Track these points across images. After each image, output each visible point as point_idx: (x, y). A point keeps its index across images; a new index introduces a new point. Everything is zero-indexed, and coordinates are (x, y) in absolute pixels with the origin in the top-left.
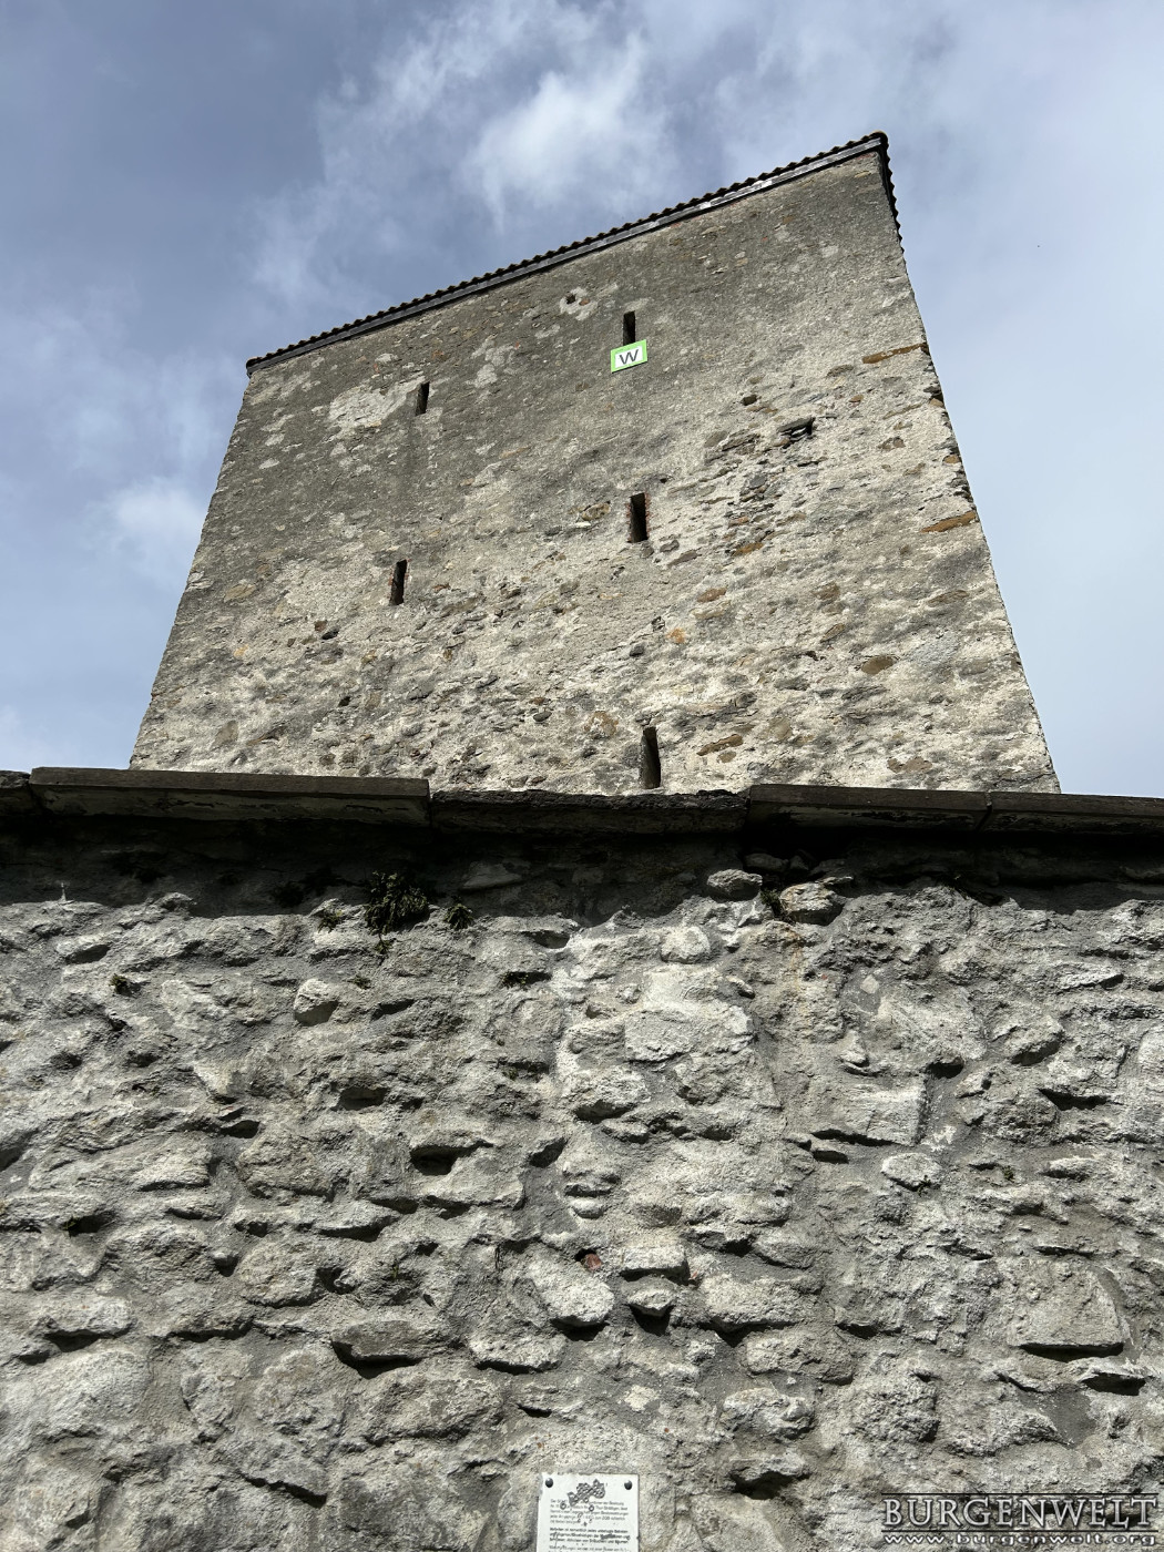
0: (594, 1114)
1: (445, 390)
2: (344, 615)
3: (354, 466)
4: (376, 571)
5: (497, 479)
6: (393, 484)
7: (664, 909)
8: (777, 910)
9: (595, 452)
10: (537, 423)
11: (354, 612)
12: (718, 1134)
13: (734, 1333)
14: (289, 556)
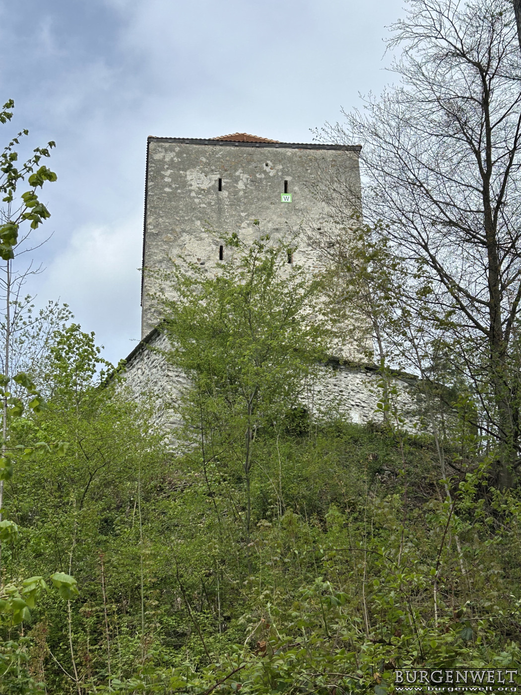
0: (353, 390)
1: (228, 185)
2: (206, 258)
3: (200, 203)
4: (214, 247)
5: (248, 227)
6: (215, 215)
7: (357, 373)
8: (367, 375)
9: (277, 229)
10: (259, 211)
11: (209, 258)
12: (362, 393)
13: (364, 407)
14: (184, 231)
